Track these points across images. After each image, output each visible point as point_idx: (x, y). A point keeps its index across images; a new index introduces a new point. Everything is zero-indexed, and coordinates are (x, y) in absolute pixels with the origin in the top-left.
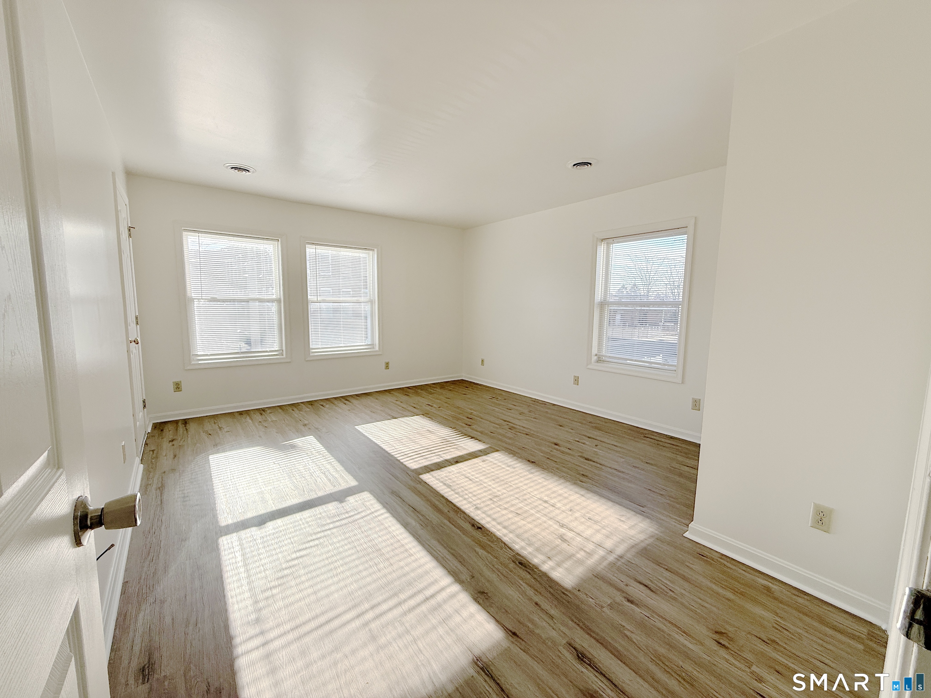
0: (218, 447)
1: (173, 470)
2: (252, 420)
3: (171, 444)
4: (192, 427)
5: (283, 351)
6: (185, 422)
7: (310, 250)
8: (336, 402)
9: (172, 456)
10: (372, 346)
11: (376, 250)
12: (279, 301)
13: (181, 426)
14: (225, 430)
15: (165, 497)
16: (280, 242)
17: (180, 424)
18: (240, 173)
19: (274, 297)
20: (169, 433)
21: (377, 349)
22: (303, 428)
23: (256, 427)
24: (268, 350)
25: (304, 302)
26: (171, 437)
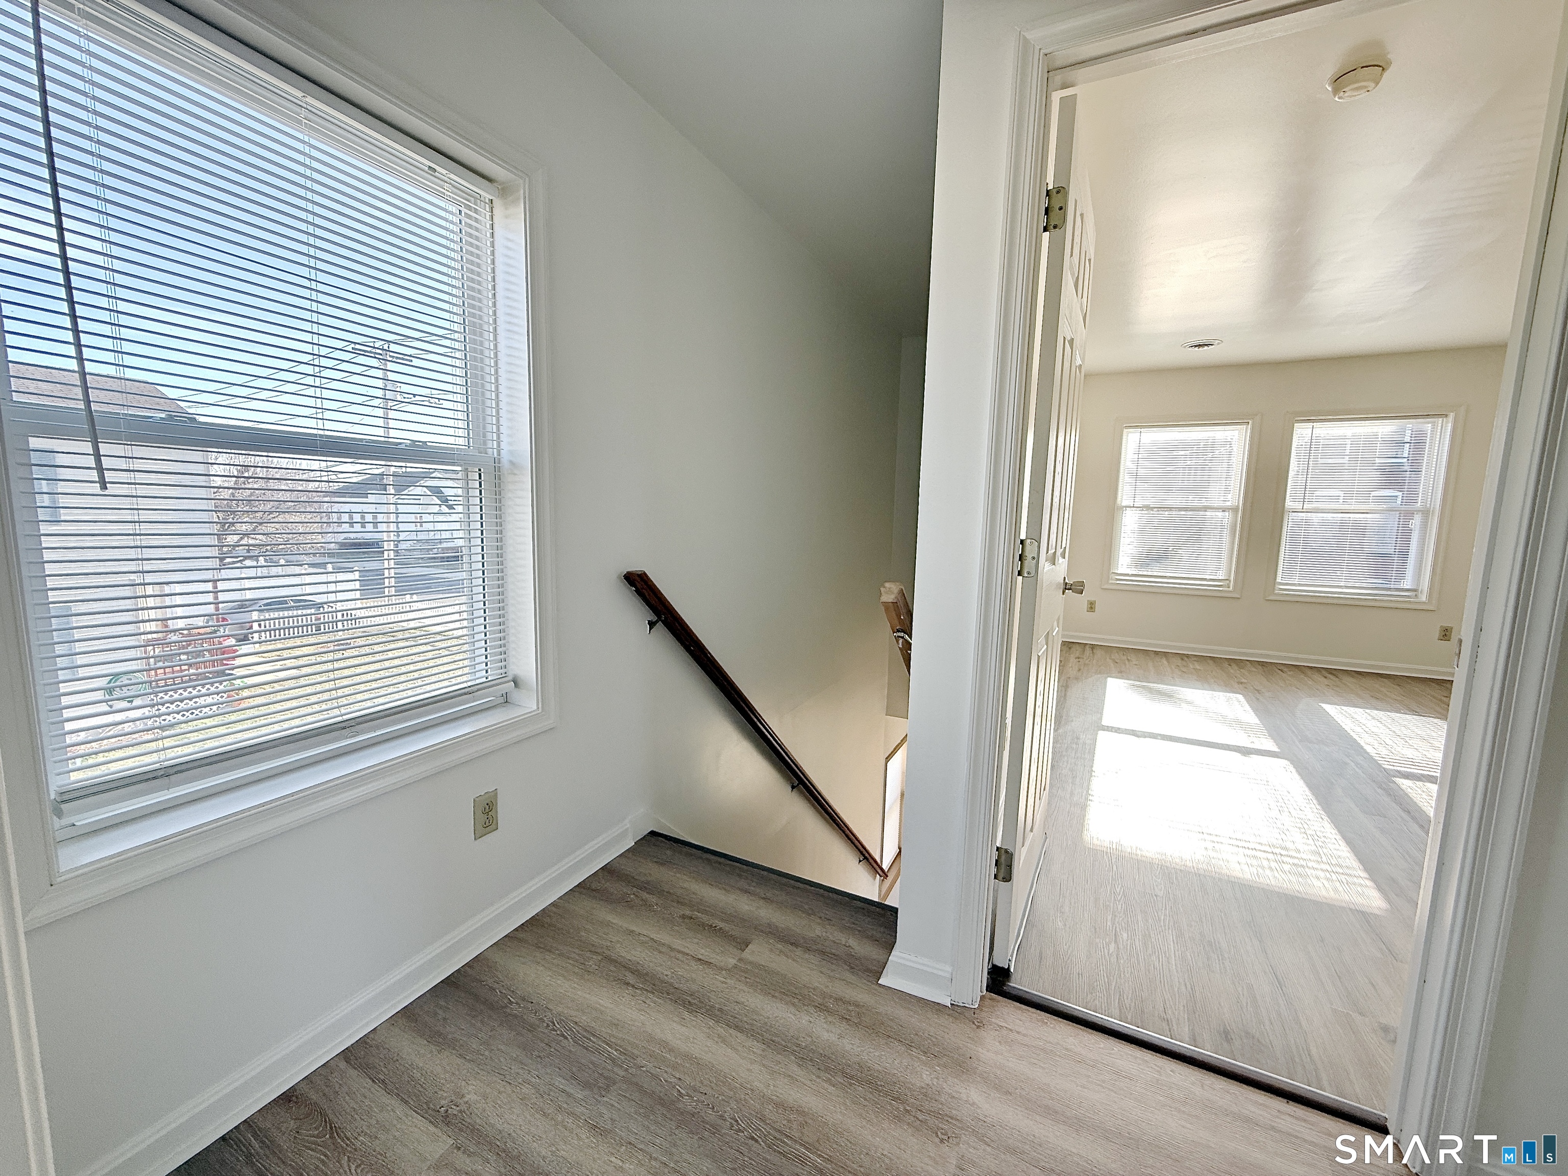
0: (1122, 674)
1: (1077, 679)
2: (1168, 662)
3: (1077, 660)
4: (1099, 653)
5: (1230, 581)
6: (1093, 647)
7: (1302, 433)
8: (1309, 672)
9: (1077, 669)
10: (1414, 593)
11: (1452, 415)
12: (1235, 510)
13: (1088, 651)
14: (1134, 663)
15: (1068, 694)
16: (1249, 426)
17: (1087, 647)
18: (1201, 349)
19: (1228, 504)
20: (1077, 651)
21: (1423, 598)
22: (1236, 686)
23: (1171, 668)
24: (1208, 577)
25: (1278, 513)
26: (1077, 655)
